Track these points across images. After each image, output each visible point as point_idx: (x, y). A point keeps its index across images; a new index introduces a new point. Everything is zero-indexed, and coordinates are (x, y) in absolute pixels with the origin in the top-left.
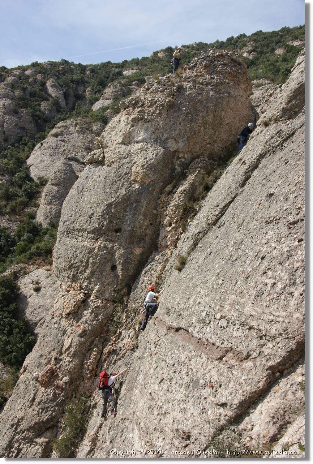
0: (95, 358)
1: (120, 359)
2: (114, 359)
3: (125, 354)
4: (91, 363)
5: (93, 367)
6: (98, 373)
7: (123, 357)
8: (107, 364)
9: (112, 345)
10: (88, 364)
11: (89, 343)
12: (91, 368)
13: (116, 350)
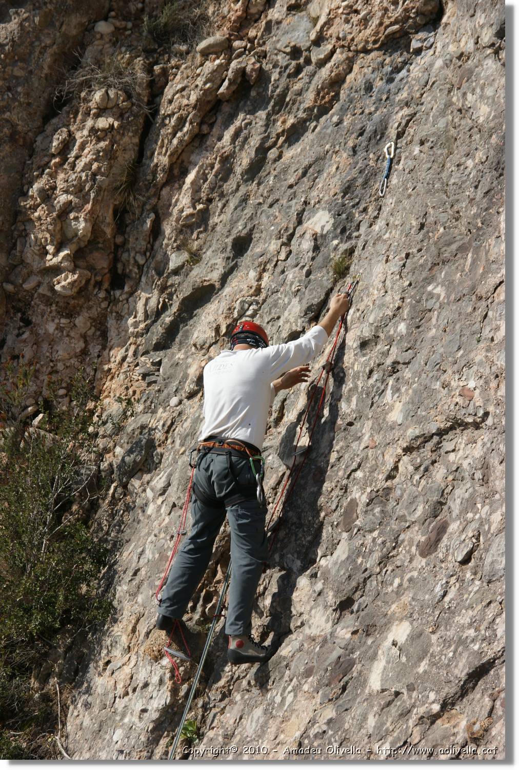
0: (109, 155)
1: (294, 134)
2: (255, 141)
3: (336, 82)
4: (79, 190)
5: (94, 221)
6: (133, 257)
7: (324, 110)
8: (196, 187)
9: (225, 48)
10: (62, 198)
11: (48, 59)
12: (80, 225)
13: (263, 76)
